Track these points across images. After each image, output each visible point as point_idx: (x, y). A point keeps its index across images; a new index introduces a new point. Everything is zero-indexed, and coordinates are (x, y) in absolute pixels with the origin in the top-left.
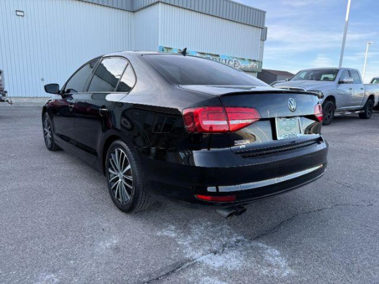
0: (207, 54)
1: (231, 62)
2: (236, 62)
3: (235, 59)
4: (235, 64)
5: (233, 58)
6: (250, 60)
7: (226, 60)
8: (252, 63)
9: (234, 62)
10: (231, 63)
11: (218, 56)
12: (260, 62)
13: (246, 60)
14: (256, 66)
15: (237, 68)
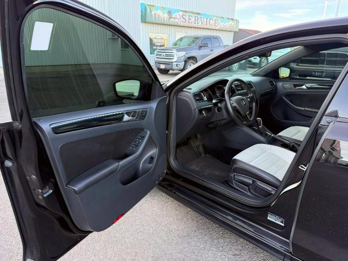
0: (189, 12)
1: (211, 20)
2: (216, 21)
3: (215, 18)
4: (215, 23)
5: (214, 16)
6: (228, 19)
7: (207, 19)
8: (231, 22)
9: (214, 21)
10: (212, 22)
11: (199, 14)
12: (237, 21)
13: (225, 19)
14: (234, 25)
15: (217, 28)
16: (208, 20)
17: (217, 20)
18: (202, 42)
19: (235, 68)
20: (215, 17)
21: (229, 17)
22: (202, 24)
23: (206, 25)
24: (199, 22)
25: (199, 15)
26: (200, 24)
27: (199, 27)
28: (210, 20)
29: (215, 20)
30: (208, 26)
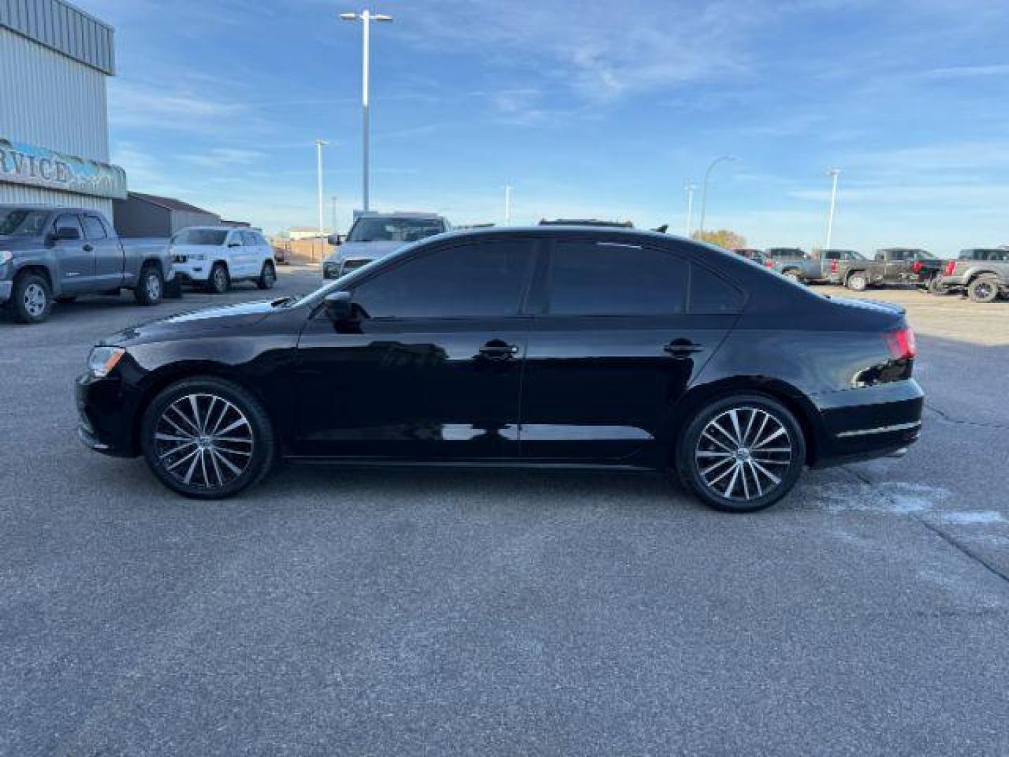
1: (46, 165)
2: (60, 166)
4: (59, 171)
5: (50, 153)
6: (95, 163)
7: (32, 158)
8: (103, 173)
9: (54, 165)
10: (48, 169)
11: (6, 143)
12: (121, 173)
13: (86, 163)
14: (113, 182)
15: (66, 186)
16: (37, 163)
17: (63, 164)
18: (54, 224)
19: (154, 295)
20: (56, 156)
21: (95, 159)
22: (18, 171)
23: (33, 175)
24: (8, 166)
25: (7, 146)
26: (13, 171)
27: (10, 180)
28: (41, 164)
29: (57, 163)
30: (38, 180)
